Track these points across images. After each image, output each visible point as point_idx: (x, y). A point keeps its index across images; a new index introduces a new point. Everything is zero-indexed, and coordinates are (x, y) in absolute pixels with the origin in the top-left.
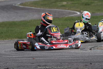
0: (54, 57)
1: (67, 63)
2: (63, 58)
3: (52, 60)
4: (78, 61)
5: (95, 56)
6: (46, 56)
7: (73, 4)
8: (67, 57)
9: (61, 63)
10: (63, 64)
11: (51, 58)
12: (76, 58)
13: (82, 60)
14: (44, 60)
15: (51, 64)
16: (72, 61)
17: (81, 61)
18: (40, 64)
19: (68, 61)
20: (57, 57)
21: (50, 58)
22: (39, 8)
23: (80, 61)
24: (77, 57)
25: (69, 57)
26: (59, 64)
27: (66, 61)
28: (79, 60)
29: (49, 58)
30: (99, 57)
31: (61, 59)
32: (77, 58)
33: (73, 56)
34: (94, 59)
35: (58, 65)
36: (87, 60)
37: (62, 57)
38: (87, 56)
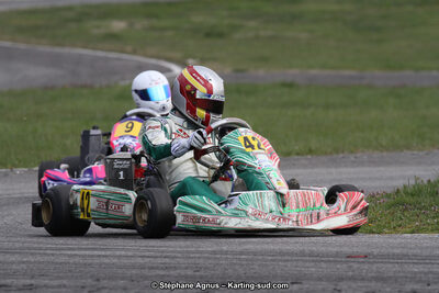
0: (69, 252)
1: (123, 279)
2: (104, 256)
3: (57, 263)
4: (172, 272)
5: (241, 253)
6: (35, 249)
7: (152, 28)
8: (123, 253)
9: (98, 280)
10: (104, 283)
11: (53, 255)
12: (159, 260)
13: (186, 268)
14: (24, 262)
15: (56, 283)
16: (146, 272)
17: (183, 273)
18: (8, 281)
19: (129, 273)
20: (83, 252)
21: (48, 255)
22: (8, 44)
23: (178, 271)
24: (164, 254)
25: (130, 254)
26: (90, 280)
27: (120, 271)
28: (175, 268)
29: (46, 258)
30: (260, 257)
31: (97, 261)
32: (167, 260)
33: (149, 251)
34: (237, 267)
35: (83, 287)
36: (206, 268)
37: (103, 253)
38: (207, 252)
